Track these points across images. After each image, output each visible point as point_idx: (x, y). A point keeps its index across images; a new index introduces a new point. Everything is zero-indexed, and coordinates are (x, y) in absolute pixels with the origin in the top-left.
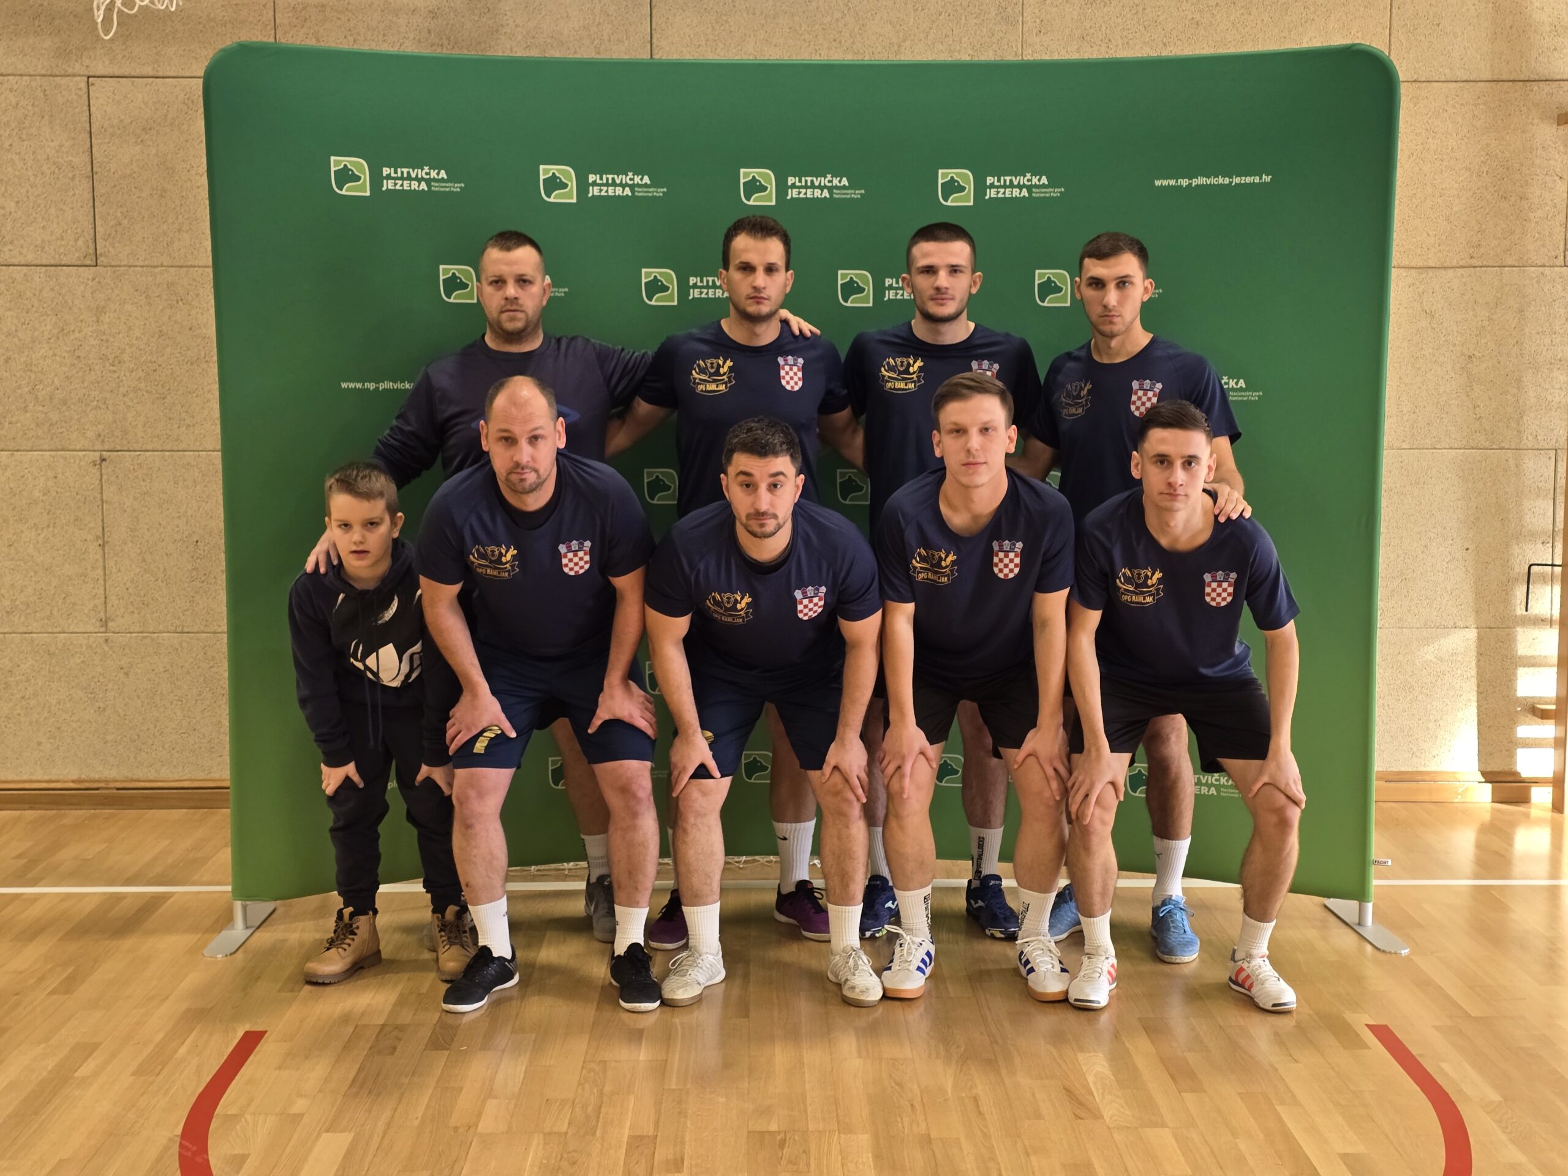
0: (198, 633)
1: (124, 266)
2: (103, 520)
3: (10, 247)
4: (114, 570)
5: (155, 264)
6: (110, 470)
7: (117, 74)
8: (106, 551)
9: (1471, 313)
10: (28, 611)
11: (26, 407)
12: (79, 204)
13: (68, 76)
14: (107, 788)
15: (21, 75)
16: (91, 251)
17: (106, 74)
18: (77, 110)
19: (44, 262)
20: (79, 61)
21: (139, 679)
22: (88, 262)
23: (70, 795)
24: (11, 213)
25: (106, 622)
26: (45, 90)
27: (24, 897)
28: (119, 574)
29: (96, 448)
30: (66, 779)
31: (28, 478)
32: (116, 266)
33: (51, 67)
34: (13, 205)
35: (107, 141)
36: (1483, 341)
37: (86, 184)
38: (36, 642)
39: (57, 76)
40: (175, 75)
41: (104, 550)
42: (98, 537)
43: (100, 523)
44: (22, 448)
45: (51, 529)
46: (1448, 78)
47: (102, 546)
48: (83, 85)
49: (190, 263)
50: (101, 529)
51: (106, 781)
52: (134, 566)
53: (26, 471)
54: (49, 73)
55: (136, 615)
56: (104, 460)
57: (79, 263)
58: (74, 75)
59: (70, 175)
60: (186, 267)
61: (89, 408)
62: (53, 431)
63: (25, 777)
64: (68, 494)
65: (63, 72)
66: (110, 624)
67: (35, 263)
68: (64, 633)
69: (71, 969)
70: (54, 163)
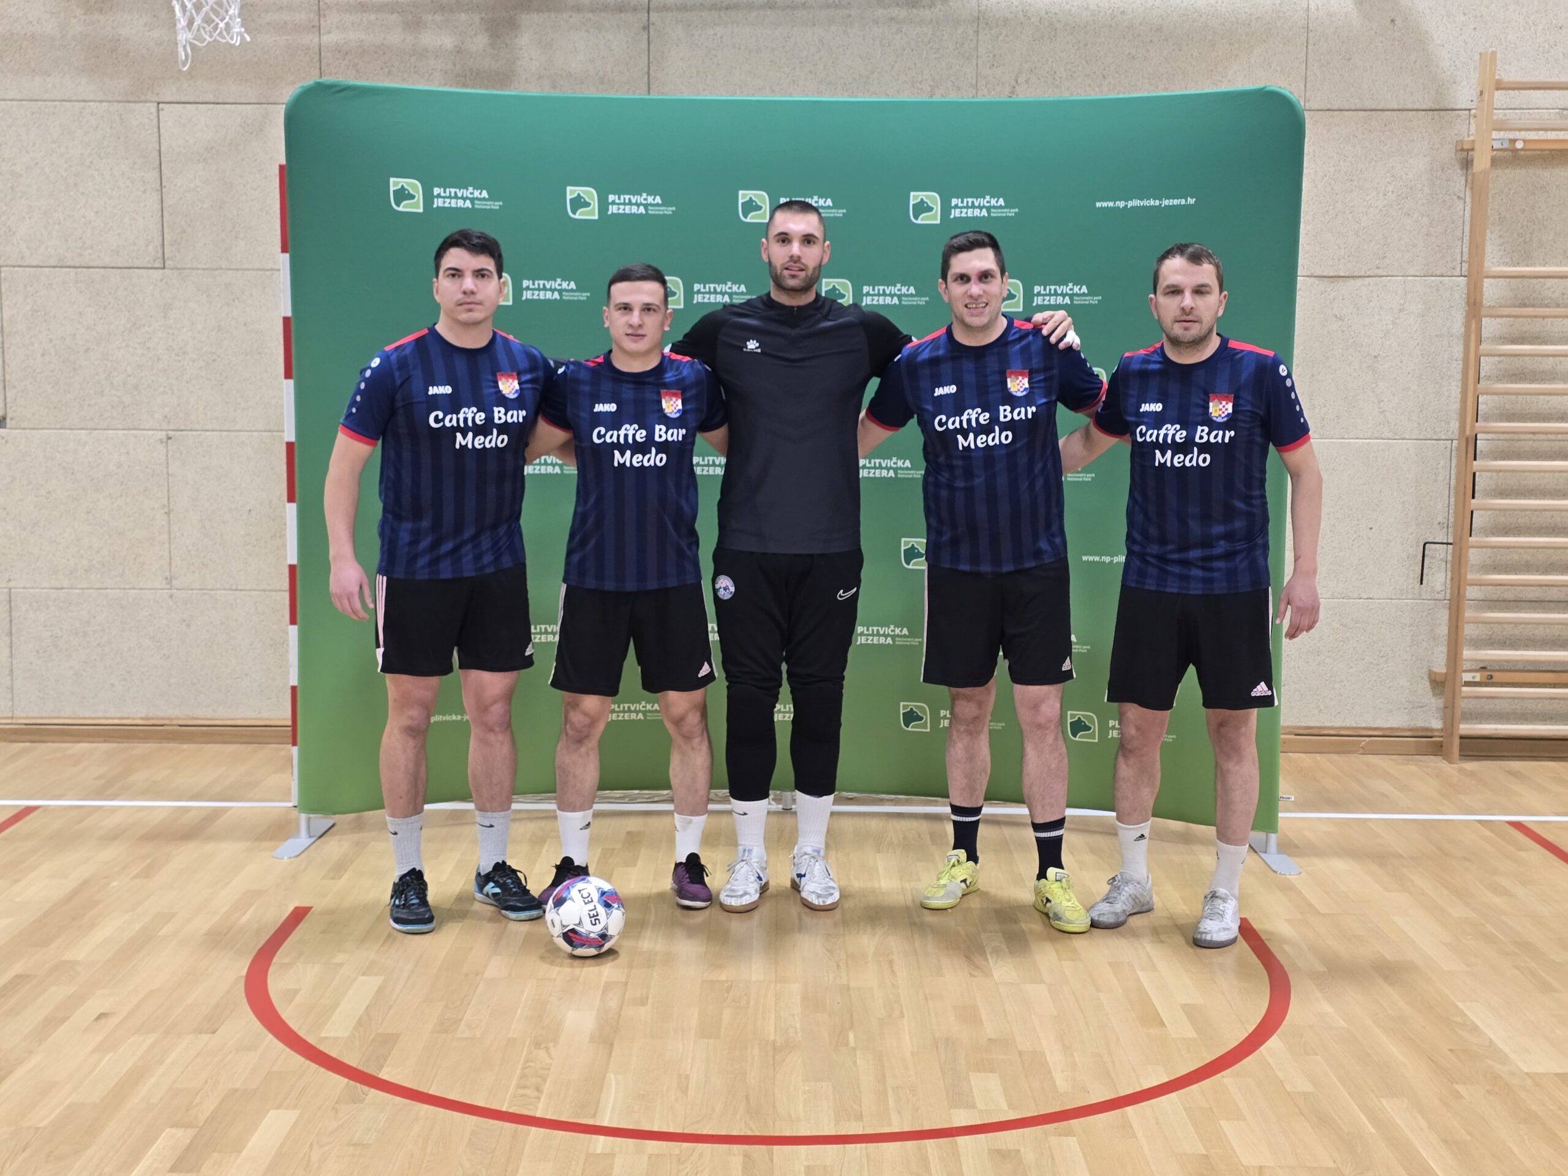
0: (250, 590)
1: (188, 269)
2: (168, 491)
3: (90, 251)
4: (178, 534)
5: (216, 267)
6: (175, 447)
7: (183, 100)
8: (171, 518)
9: (1377, 317)
10: (104, 570)
11: (102, 391)
12: (151, 214)
13: (141, 102)
14: (170, 725)
16: (160, 255)
17: (174, 100)
18: (150, 132)
19: (119, 266)
20: (151, 89)
21: (199, 630)
22: (158, 265)
23: (140, 730)
24: (90, 222)
25: (171, 580)
26: (121, 115)
27: (105, 808)
28: (182, 538)
29: (163, 429)
30: (136, 716)
31: (104, 453)
32: (181, 269)
33: (127, 95)
34: (92, 214)
35: (175, 159)
36: (1388, 343)
37: (156, 197)
38: (111, 596)
39: (132, 102)
40: (233, 101)
41: (169, 517)
42: (164, 506)
43: (166, 494)
44: (99, 427)
45: (124, 498)
46: (1358, 107)
47: (168, 514)
48: (154, 110)
49: (244, 267)
50: (166, 499)
51: (170, 719)
52: (195, 532)
53: (103, 447)
54: (125, 99)
55: (197, 574)
56: (170, 438)
57: (149, 266)
58: (146, 102)
59: (142, 189)
60: (242, 269)
61: (158, 393)
62: (126, 412)
63: (100, 714)
64: (138, 467)
65: (137, 99)
66: (174, 582)
67: (111, 265)
68: (134, 589)
69: (148, 861)
70: (129, 178)
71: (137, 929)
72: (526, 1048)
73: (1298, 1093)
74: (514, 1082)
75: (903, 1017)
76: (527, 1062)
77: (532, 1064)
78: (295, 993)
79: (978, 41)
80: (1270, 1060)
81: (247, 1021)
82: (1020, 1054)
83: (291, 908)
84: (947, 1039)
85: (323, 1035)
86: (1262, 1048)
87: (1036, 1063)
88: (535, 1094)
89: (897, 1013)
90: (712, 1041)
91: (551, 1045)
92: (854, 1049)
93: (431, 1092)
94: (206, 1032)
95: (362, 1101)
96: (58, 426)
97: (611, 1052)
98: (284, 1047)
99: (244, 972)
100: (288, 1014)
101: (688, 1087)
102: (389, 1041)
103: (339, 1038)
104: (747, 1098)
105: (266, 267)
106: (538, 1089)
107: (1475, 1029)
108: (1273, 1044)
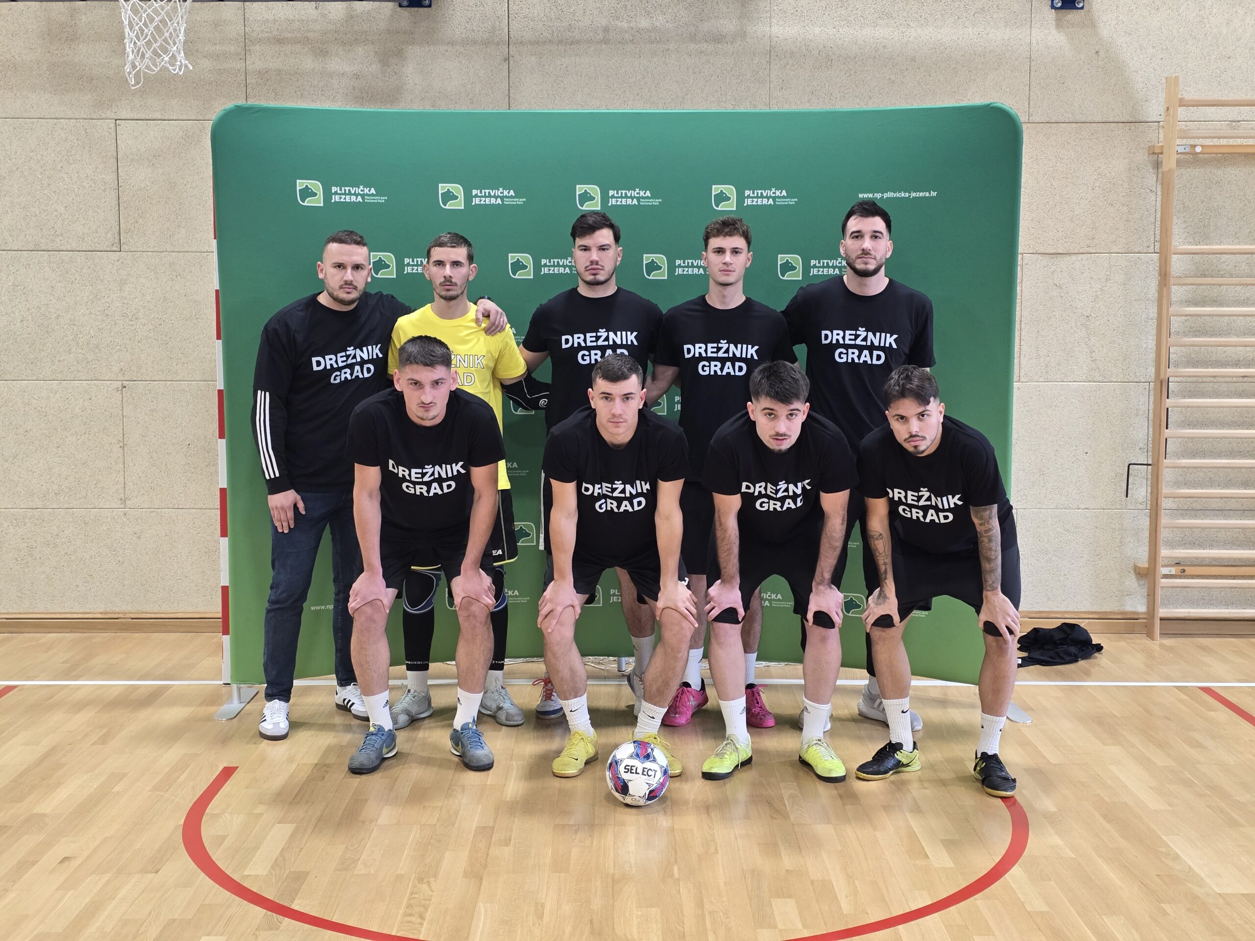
0: (189, 509)
1: (140, 251)
2: (123, 429)
3: (61, 238)
4: (131, 464)
5: (162, 250)
6: (128, 394)
7: (136, 118)
8: (125, 451)
9: (1089, 286)
10: (70, 493)
11: (70, 350)
12: (109, 208)
13: (102, 119)
14: (124, 618)
15: (69, 119)
16: (117, 241)
17: (129, 118)
18: (109, 143)
19: (84, 249)
20: (110, 109)
21: (147, 541)
22: (115, 249)
23: (99, 622)
24: (61, 214)
25: (125, 500)
26: (86, 129)
27: (70, 687)
28: (134, 467)
29: (119, 379)
30: (95, 611)
31: (71, 399)
32: (134, 251)
33: (91, 113)
34: (63, 209)
35: (129, 164)
36: (1097, 306)
37: (114, 194)
38: (76, 515)
39: (95, 119)
40: (176, 118)
41: (124, 450)
42: (119, 441)
43: (122, 432)
44: (67, 379)
45: (87, 435)
46: (1071, 120)
47: (123, 447)
48: (112, 125)
49: (185, 250)
50: (122, 435)
51: (124, 613)
52: (144, 462)
53: (70, 395)
54: (89, 117)
55: (146, 496)
56: (125, 387)
57: (108, 249)
58: (106, 119)
59: (103, 188)
60: (183, 252)
61: (114, 351)
62: (89, 367)
63: (67, 610)
64: (99, 411)
65: (98, 117)
66: (128, 502)
67: (78, 249)
68: (95, 508)
69: (105, 730)
70: (92, 180)
71: (95, 787)
72: (411, 883)
73: (1036, 912)
74: (401, 911)
75: (718, 853)
76: (412, 894)
77: (416, 896)
78: (224, 837)
79: (770, 69)
80: (1013, 885)
81: (184, 862)
82: (812, 882)
83: (221, 768)
84: (753, 871)
85: (246, 873)
86: (1006, 876)
87: (825, 890)
88: (419, 920)
89: (712, 850)
90: (563, 875)
91: (432, 880)
92: (678, 880)
93: (333, 920)
94: (151, 873)
95: (277, 928)
96: (34, 378)
97: (481, 884)
98: (214, 883)
99: (182, 822)
100: (218, 856)
101: (543, 913)
102: (300, 877)
103: (259, 876)
104: (591, 922)
105: (202, 250)
106: (422, 917)
107: (1176, 858)
108: (1016, 871)
